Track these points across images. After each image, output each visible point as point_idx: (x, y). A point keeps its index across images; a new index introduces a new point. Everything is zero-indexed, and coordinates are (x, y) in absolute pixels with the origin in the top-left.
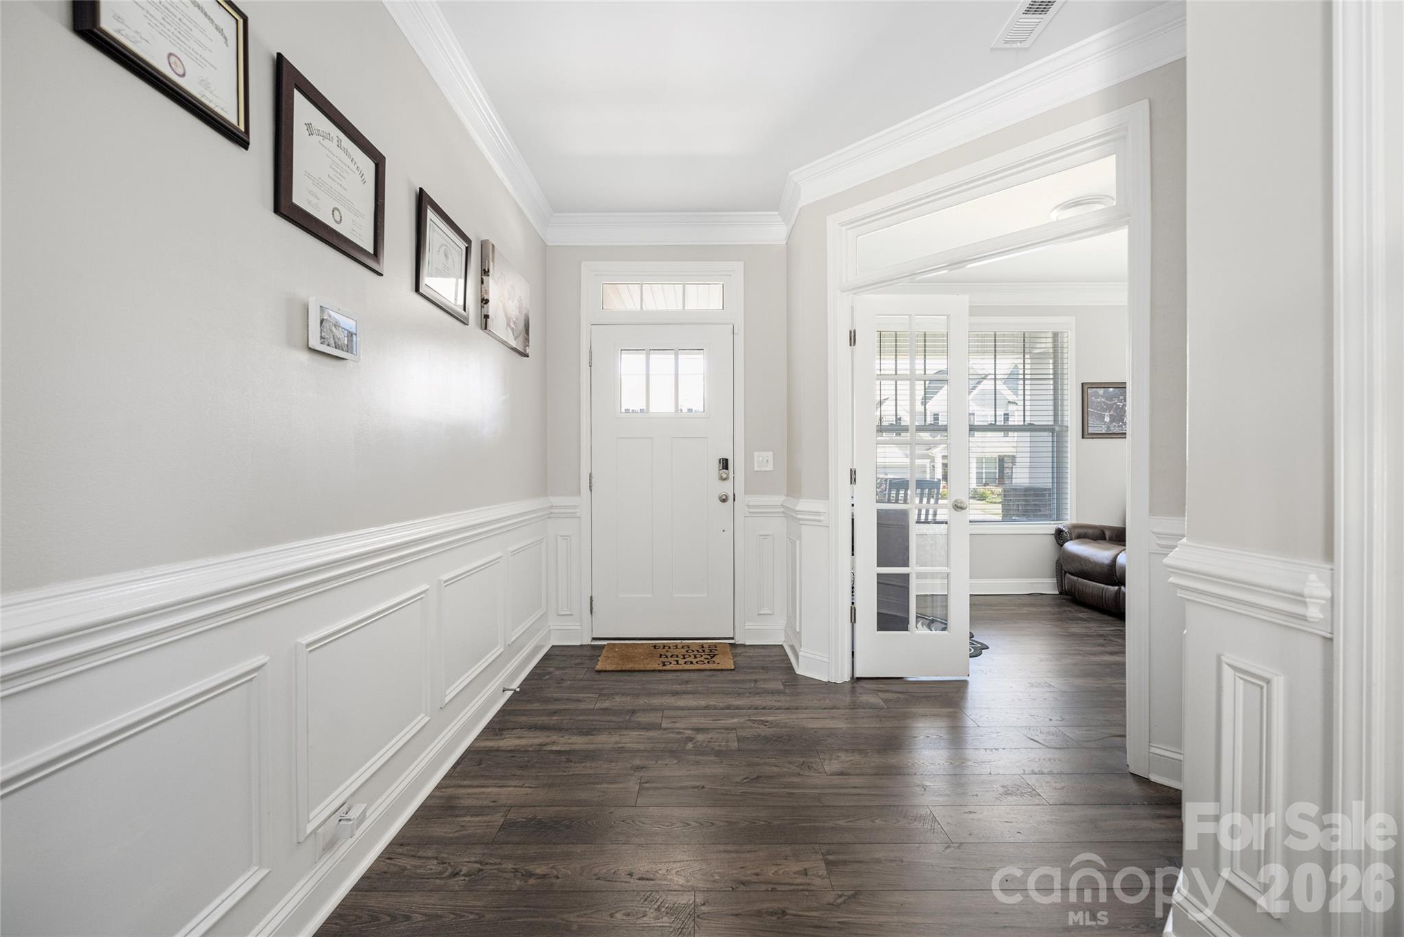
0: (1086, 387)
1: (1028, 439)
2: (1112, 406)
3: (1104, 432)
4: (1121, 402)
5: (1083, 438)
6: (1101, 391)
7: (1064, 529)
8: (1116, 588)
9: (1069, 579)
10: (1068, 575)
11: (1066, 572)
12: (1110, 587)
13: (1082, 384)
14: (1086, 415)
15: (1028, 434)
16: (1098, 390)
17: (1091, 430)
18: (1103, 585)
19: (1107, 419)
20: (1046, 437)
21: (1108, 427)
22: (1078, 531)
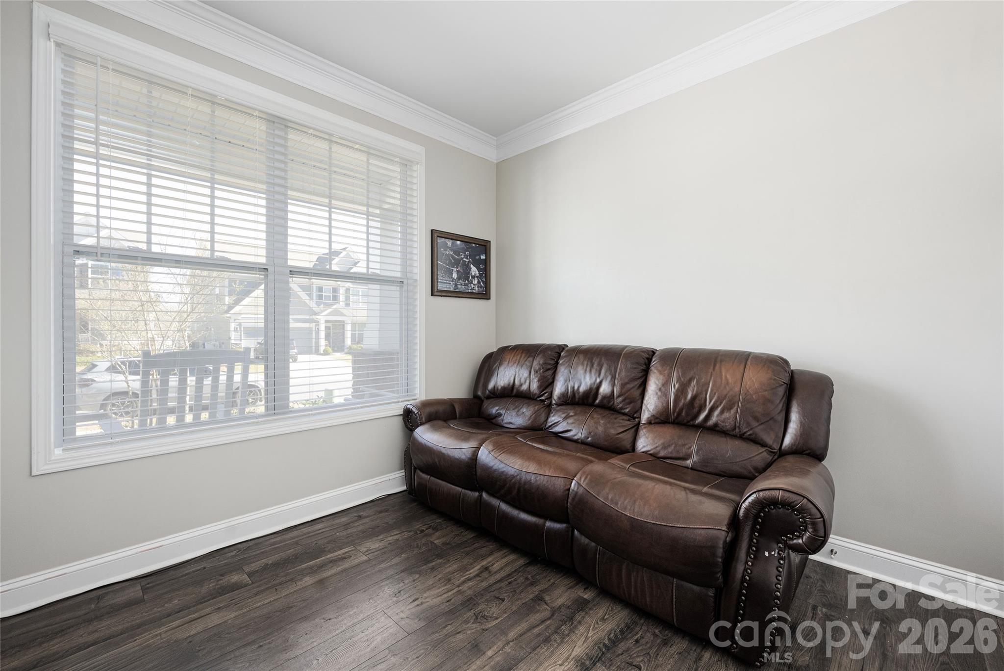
0: (435, 235)
1: (377, 293)
2: (459, 260)
3: (452, 290)
4: (467, 259)
5: (432, 295)
6: (449, 243)
7: (414, 410)
8: (477, 494)
9: (419, 477)
10: (418, 471)
11: (415, 469)
12: (469, 492)
13: (432, 231)
14: (435, 268)
15: (378, 287)
16: (447, 241)
17: (441, 286)
18: (460, 489)
19: (455, 276)
20: (394, 290)
21: (456, 285)
22: (428, 410)
